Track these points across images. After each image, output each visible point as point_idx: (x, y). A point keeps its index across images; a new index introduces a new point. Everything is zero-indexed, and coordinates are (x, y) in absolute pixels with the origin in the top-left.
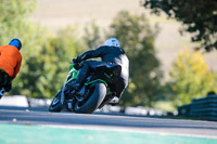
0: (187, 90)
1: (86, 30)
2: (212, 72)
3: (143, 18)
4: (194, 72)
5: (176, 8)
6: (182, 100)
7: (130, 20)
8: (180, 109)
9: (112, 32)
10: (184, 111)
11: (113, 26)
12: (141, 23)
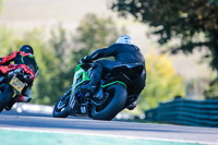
0: (154, 94)
1: (52, 33)
2: (179, 75)
3: (110, 21)
4: (161, 75)
5: (142, 11)
6: (149, 103)
7: (97, 23)
8: (146, 113)
9: (79, 35)
10: (150, 115)
11: (80, 29)
12: (108, 26)
